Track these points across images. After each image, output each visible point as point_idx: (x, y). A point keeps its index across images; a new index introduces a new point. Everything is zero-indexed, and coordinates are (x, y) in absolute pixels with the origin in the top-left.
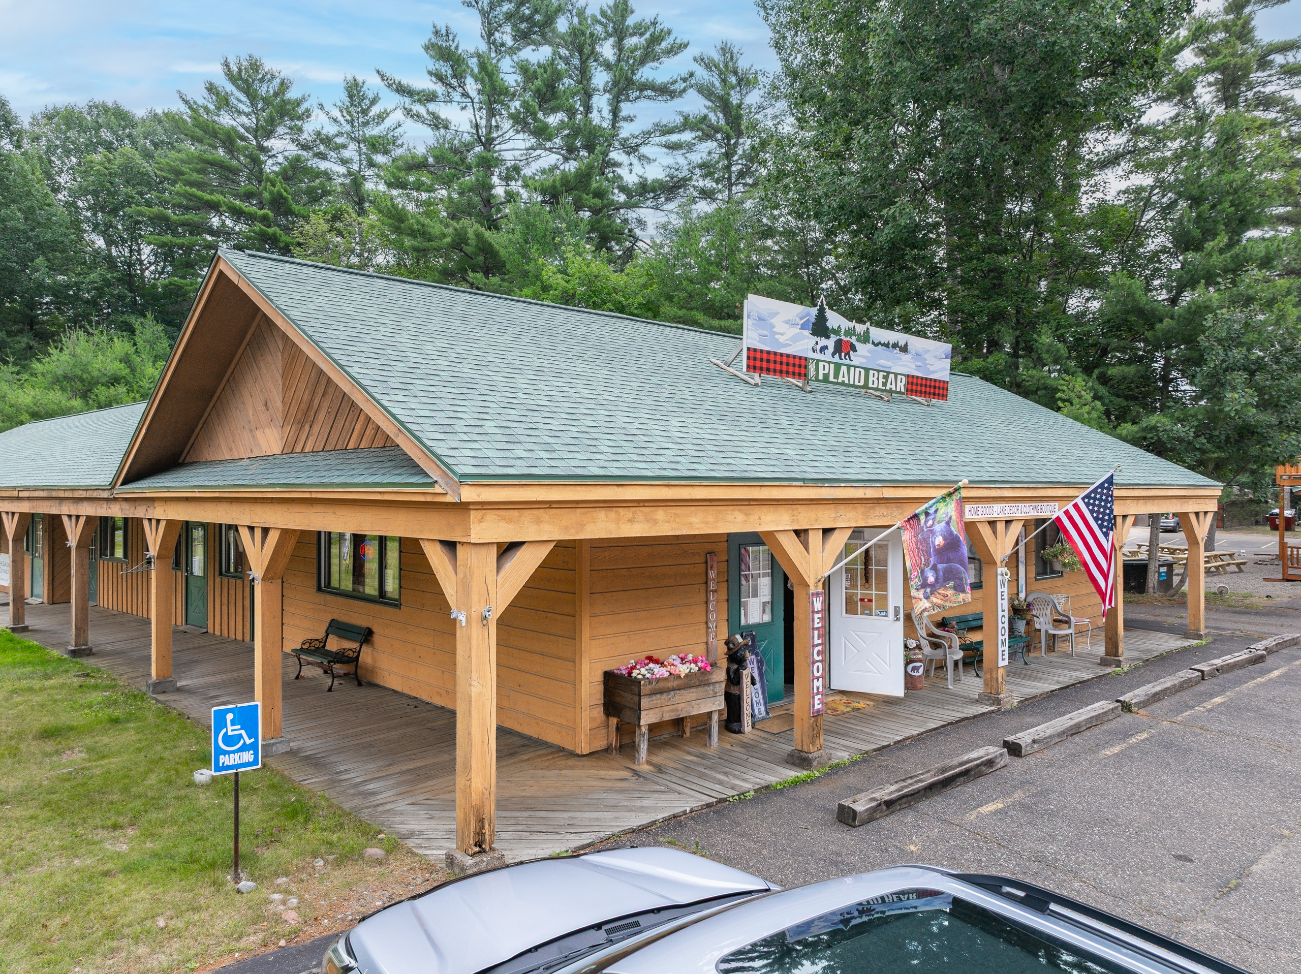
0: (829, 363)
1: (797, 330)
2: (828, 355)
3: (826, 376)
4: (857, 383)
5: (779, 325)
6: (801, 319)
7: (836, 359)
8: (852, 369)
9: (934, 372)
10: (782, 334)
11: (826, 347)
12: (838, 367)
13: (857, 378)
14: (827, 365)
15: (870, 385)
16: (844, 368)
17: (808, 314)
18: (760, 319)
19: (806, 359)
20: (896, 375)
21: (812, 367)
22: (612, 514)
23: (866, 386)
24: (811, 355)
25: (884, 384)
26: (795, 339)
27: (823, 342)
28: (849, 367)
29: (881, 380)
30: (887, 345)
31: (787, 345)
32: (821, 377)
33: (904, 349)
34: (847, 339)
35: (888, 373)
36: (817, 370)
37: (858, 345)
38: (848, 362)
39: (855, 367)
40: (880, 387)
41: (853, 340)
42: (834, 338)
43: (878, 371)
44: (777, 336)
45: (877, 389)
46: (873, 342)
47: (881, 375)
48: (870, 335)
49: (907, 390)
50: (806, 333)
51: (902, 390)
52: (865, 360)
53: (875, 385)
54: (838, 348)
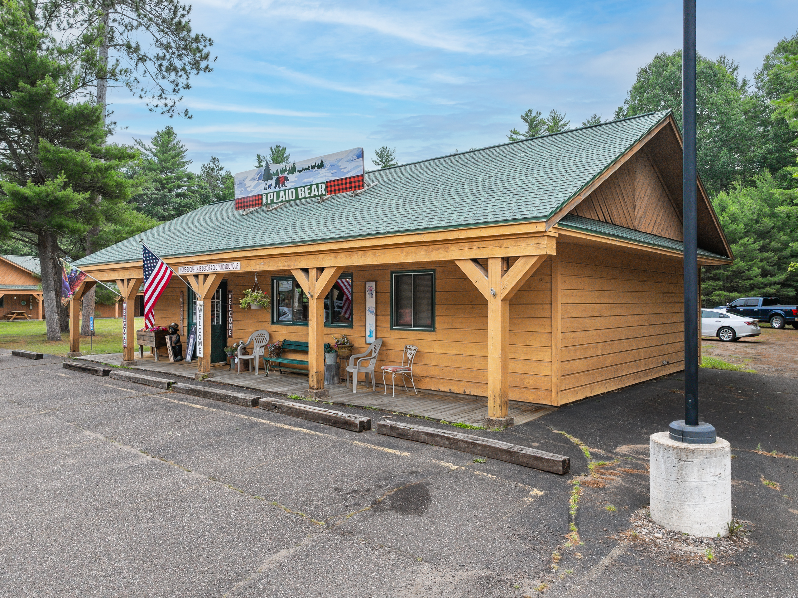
0: (273, 193)
1: (256, 182)
2: (272, 189)
3: (272, 200)
4: (291, 198)
5: (248, 183)
8: (287, 191)
9: (348, 172)
11: (271, 185)
12: (278, 193)
13: (291, 195)
14: (272, 194)
15: (300, 196)
16: (282, 193)
17: (261, 171)
19: (261, 195)
20: (317, 185)
21: (264, 198)
23: (297, 198)
24: (264, 192)
25: (310, 193)
26: (256, 186)
27: (269, 182)
28: (285, 191)
29: (307, 191)
30: (308, 169)
31: (252, 191)
32: (270, 202)
33: (322, 166)
34: (283, 175)
35: (311, 186)
36: (267, 199)
37: (289, 176)
38: (284, 188)
39: (289, 189)
40: (307, 196)
41: (286, 174)
42: (275, 178)
43: (304, 187)
44: (248, 189)
45: (305, 198)
46: (299, 171)
47: (306, 188)
48: (296, 167)
49: (327, 192)
50: (261, 181)
51: (324, 193)
52: (294, 184)
53: (303, 196)
54: (278, 183)
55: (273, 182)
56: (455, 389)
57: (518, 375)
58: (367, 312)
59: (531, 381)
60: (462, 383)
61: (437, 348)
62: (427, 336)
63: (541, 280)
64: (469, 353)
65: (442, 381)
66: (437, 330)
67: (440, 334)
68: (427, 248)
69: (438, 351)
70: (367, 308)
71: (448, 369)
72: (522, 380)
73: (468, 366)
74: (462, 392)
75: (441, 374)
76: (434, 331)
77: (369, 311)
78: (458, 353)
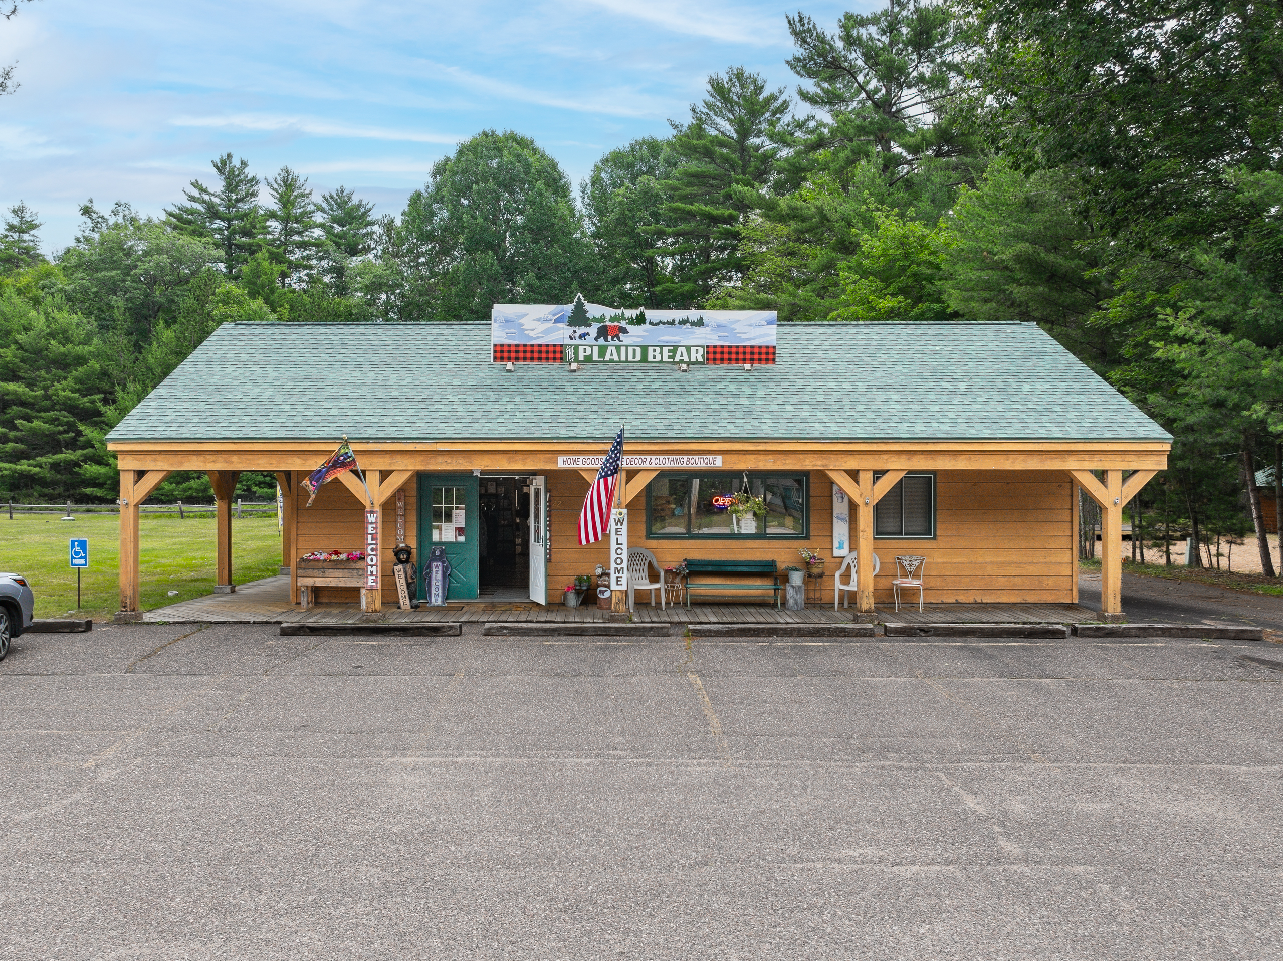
0: (591, 346)
1: (550, 325)
2: (590, 340)
3: (588, 359)
4: (630, 358)
5: (527, 323)
6: (554, 315)
7: (601, 341)
8: (623, 349)
10: (533, 330)
11: (587, 334)
12: (603, 348)
13: (630, 355)
14: (588, 348)
15: (650, 359)
16: (612, 349)
17: (566, 311)
18: (507, 321)
19: (562, 346)
20: (688, 347)
21: (570, 353)
22: (201, 458)
23: (644, 361)
24: (568, 342)
25: (673, 357)
26: (548, 332)
27: (582, 330)
28: (618, 348)
29: (666, 354)
30: (671, 323)
31: (538, 338)
32: (581, 358)
33: (700, 323)
34: (615, 324)
35: (677, 347)
36: (576, 353)
38: (617, 343)
39: (627, 346)
40: (665, 359)
41: (623, 324)
43: (661, 347)
44: (526, 332)
45: (661, 362)
46: (651, 323)
47: (665, 349)
48: (646, 317)
49: (708, 359)
50: (561, 325)
51: (700, 359)
52: (641, 340)
53: (658, 359)
54: (603, 332)
55: (593, 331)
56: (962, 598)
57: (1036, 578)
58: (835, 520)
59: (1051, 583)
60: (971, 592)
61: (938, 557)
62: (925, 544)
63: (1060, 486)
64: (980, 560)
65: (945, 592)
66: (938, 537)
67: (941, 542)
68: (1040, 456)
69: (939, 560)
70: (835, 515)
71: (953, 578)
72: (1040, 582)
73: (978, 573)
74: (972, 601)
75: (944, 584)
76: (935, 538)
77: (838, 518)
78: (966, 560)
